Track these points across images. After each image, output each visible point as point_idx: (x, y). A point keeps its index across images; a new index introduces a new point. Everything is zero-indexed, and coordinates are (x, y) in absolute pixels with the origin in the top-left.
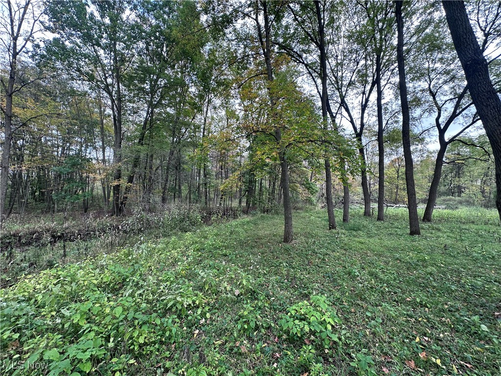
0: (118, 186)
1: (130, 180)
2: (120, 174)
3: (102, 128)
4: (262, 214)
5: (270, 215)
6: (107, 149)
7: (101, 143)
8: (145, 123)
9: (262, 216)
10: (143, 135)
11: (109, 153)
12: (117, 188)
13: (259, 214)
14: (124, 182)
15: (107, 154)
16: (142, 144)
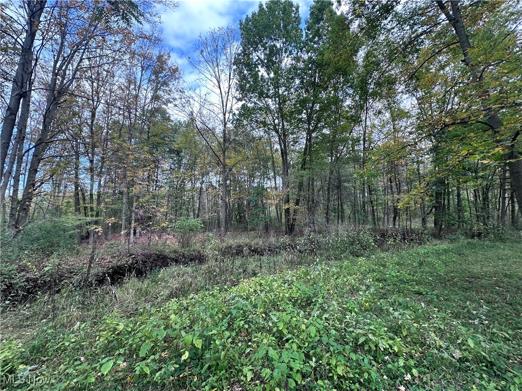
0: (288, 209)
1: (297, 204)
2: (289, 198)
3: (273, 162)
4: (469, 240)
5: (487, 243)
6: (278, 178)
7: (273, 174)
8: (306, 149)
9: (468, 243)
10: (304, 160)
11: (279, 181)
12: (287, 211)
13: (463, 240)
14: (292, 205)
15: (277, 182)
16: (304, 169)
